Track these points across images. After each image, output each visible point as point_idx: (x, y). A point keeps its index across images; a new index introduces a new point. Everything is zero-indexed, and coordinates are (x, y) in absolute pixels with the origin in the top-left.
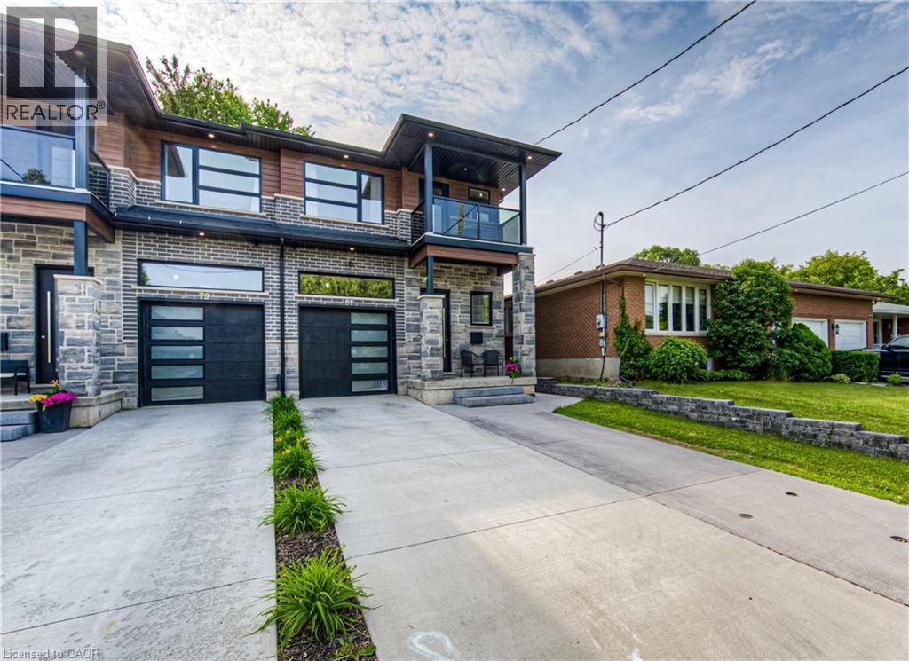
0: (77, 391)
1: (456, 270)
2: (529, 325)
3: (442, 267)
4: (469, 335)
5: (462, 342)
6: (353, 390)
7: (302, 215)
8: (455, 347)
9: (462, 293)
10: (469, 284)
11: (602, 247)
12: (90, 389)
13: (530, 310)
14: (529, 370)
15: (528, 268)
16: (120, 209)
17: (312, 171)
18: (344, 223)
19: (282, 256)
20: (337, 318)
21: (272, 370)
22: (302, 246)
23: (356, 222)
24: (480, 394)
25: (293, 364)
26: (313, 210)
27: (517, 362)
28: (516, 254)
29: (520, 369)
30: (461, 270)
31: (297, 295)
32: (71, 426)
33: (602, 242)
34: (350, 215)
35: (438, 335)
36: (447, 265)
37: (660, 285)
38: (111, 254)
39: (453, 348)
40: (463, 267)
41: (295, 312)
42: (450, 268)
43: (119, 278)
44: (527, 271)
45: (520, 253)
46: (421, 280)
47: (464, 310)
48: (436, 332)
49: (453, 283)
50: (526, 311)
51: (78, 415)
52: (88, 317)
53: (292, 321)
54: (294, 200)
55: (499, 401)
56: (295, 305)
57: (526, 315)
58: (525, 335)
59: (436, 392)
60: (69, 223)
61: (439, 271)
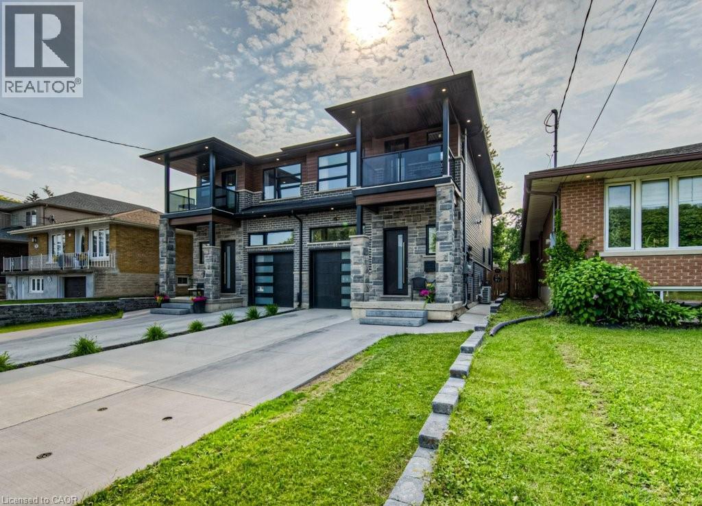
0: (207, 296)
1: (413, 209)
2: (445, 253)
3: (400, 209)
4: (423, 264)
5: (417, 270)
6: (343, 305)
7: (315, 192)
9: (417, 228)
10: (425, 219)
11: (556, 152)
12: (211, 296)
13: (446, 238)
14: (444, 297)
15: (444, 197)
16: (243, 210)
17: (323, 161)
18: (338, 191)
19: (301, 222)
20: (333, 256)
21: (296, 291)
22: (311, 212)
23: (347, 188)
24: (382, 314)
25: (306, 287)
26: (324, 187)
27: (434, 289)
28: (433, 186)
30: (417, 208)
31: (308, 243)
32: (206, 311)
33: (556, 146)
34: (342, 184)
35: (360, 266)
36: (405, 206)
38: (240, 233)
40: (419, 205)
41: (307, 254)
42: (408, 208)
43: (242, 244)
44: (443, 201)
45: (436, 185)
46: (383, 222)
47: (420, 242)
49: (410, 221)
50: (441, 240)
51: (210, 307)
52: (211, 264)
53: (306, 259)
54: (312, 184)
56: (307, 250)
57: (441, 244)
58: (440, 263)
60: (207, 223)
61: (398, 212)
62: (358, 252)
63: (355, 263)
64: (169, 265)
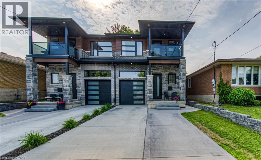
0: (66, 101)
1: (164, 67)
2: (183, 84)
3: (159, 67)
4: (168, 87)
5: (165, 90)
6: (134, 103)
7: (121, 56)
8: (163, 91)
9: (165, 74)
10: (168, 71)
11: (215, 54)
12: (68, 101)
13: (184, 78)
14: (183, 99)
16: (81, 59)
17: (124, 43)
18: (132, 57)
19: (115, 67)
20: (130, 83)
21: (113, 97)
22: (120, 64)
23: (135, 56)
24: (163, 106)
25: (118, 96)
26: (124, 54)
27: (179, 96)
28: (179, 60)
29: (179, 98)
30: (165, 67)
31: (119, 77)
32: (65, 109)
33: (215, 53)
34: (133, 54)
35: (151, 87)
36: (161, 66)
37: (239, 67)
38: (79, 70)
39: (162, 92)
40: (166, 66)
41: (118, 82)
42: (162, 67)
43: (81, 75)
44: (183, 65)
45: (180, 60)
46: (152, 71)
47: (166, 80)
48: (151, 86)
49: (162, 72)
50: (182, 79)
51: (67, 107)
52: (68, 84)
53: (118, 84)
54: (119, 52)
55: (168, 109)
56: (118, 80)
57: (182, 80)
58: (182, 87)
59: (151, 105)
60: (64, 63)
61: (158, 68)
62: (151, 82)
63: (149, 86)
64: (34, 84)
